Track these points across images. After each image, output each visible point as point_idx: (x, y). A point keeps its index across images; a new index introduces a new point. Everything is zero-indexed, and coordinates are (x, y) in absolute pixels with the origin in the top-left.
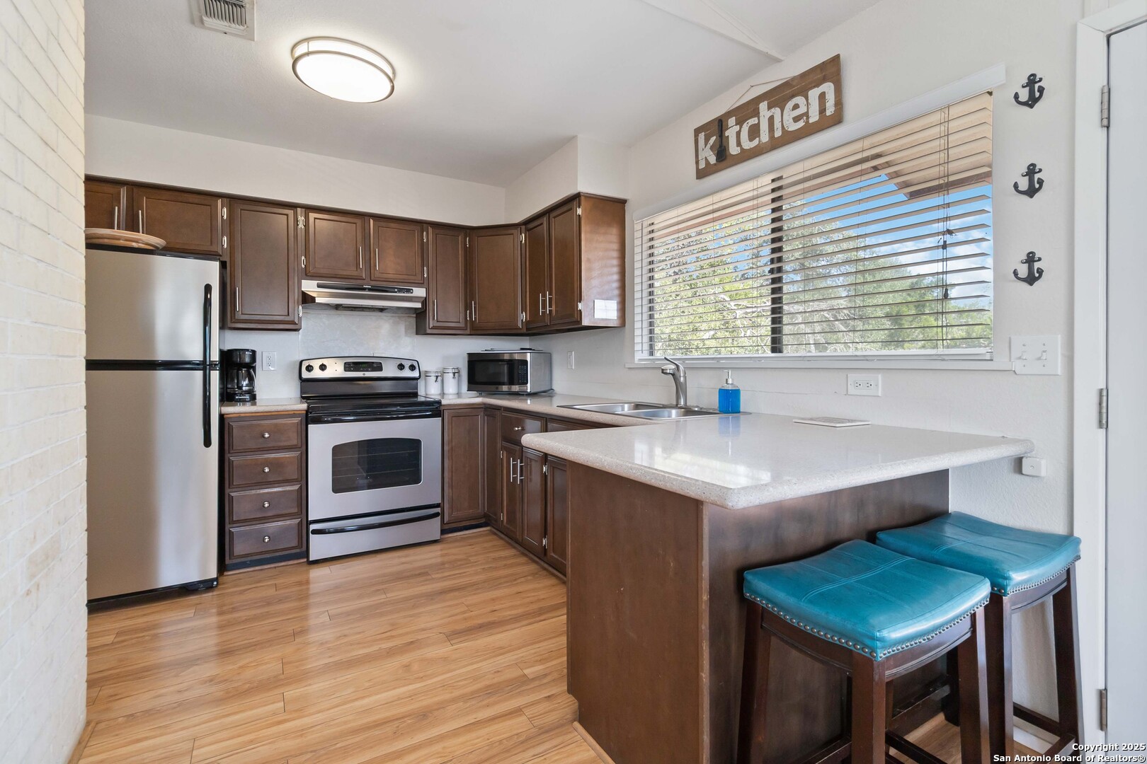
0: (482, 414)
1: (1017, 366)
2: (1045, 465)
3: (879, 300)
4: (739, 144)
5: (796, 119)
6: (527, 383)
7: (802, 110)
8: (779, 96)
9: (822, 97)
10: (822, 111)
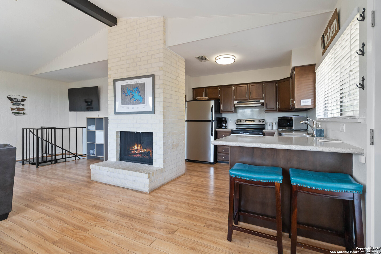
5: (332, 32)
6: (292, 127)
7: (333, 28)
8: (330, 25)
9: (335, 24)
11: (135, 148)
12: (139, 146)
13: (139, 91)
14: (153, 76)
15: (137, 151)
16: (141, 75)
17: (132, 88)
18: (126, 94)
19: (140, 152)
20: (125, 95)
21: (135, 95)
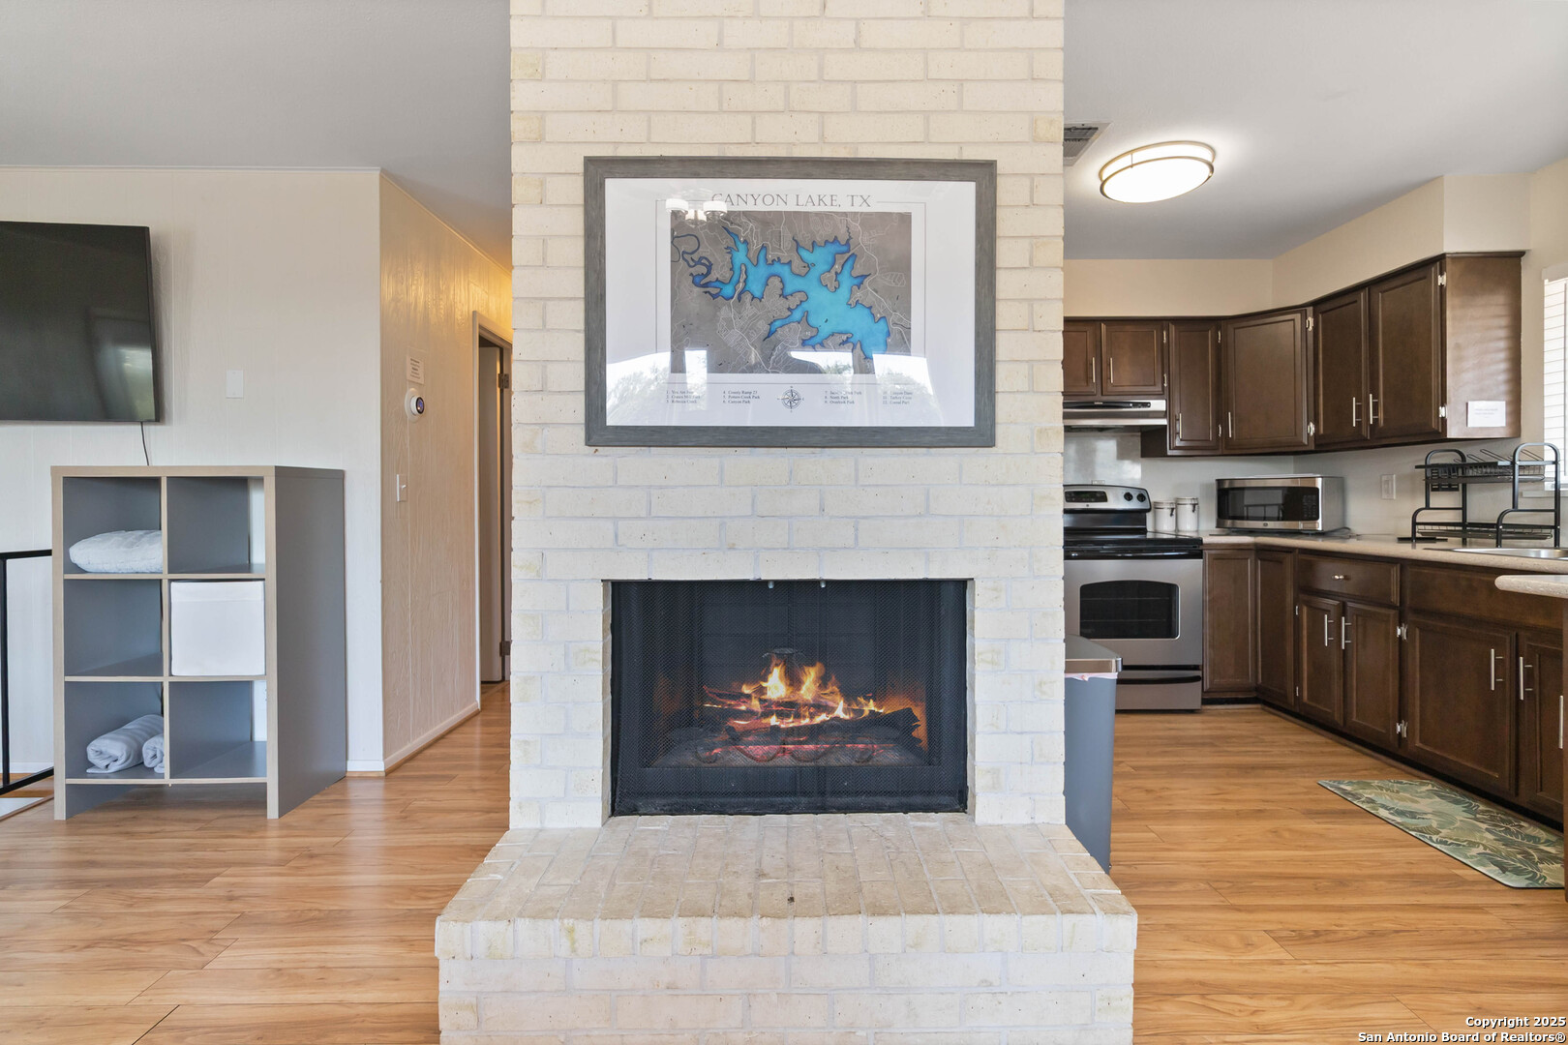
0: (1253, 557)
6: (1318, 518)
12: (810, 677)
13: (856, 273)
14: (982, 173)
15: (781, 715)
17: (787, 243)
18: (728, 290)
20: (714, 291)
21: (819, 297)
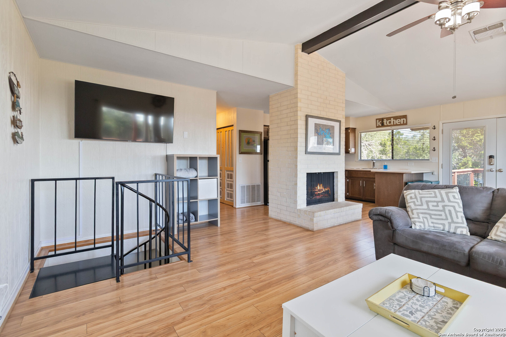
1: (432, 161)
2: (436, 173)
3: (416, 139)
4: (386, 123)
5: (399, 122)
7: (400, 121)
8: (396, 118)
9: (404, 120)
10: (404, 122)
11: (317, 188)
12: (321, 186)
13: (330, 133)
14: (340, 122)
15: (319, 191)
16: (330, 118)
17: (325, 128)
19: (323, 191)
20: (318, 134)
21: (327, 136)
